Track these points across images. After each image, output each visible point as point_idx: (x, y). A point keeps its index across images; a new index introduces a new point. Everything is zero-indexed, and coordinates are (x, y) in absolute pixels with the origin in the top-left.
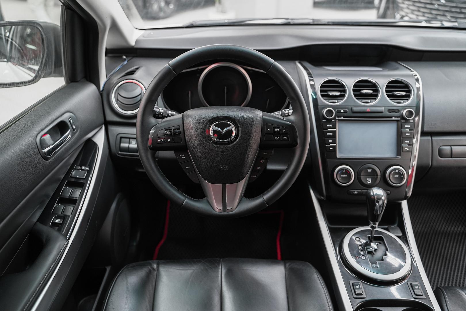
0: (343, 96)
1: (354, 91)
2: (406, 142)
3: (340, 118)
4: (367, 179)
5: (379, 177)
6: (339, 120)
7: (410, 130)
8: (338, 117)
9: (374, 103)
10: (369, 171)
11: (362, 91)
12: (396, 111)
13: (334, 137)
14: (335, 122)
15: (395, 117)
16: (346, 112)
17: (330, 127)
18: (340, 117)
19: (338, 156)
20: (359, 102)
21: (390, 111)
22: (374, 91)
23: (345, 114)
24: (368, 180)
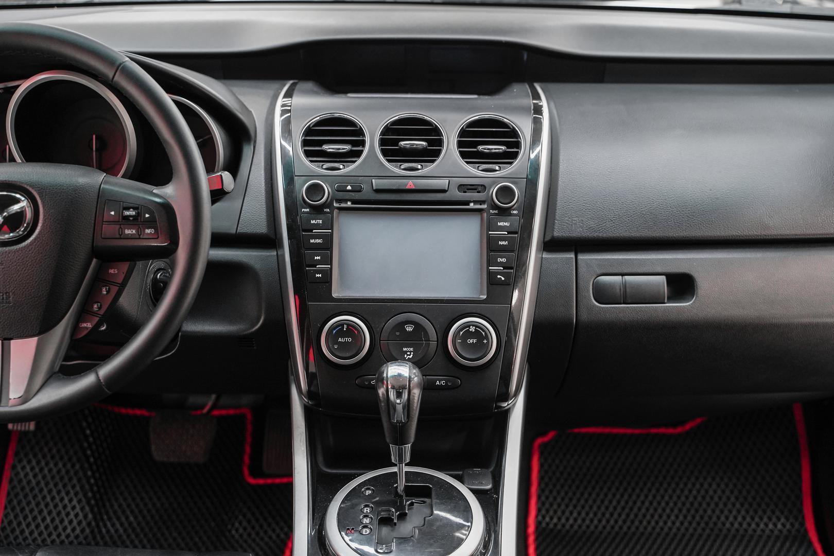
0: (358, 154)
1: (383, 142)
2: (500, 260)
3: (343, 205)
4: (405, 349)
5: (433, 344)
6: (340, 209)
7: (509, 233)
8: (339, 201)
9: (429, 169)
10: (409, 329)
11: (402, 143)
12: (480, 189)
13: (327, 249)
14: (332, 213)
15: (475, 202)
16: (358, 189)
17: (317, 226)
18: (346, 201)
19: (335, 295)
20: (393, 168)
21: (463, 188)
22: (430, 143)
23: (357, 196)
24: (406, 352)
